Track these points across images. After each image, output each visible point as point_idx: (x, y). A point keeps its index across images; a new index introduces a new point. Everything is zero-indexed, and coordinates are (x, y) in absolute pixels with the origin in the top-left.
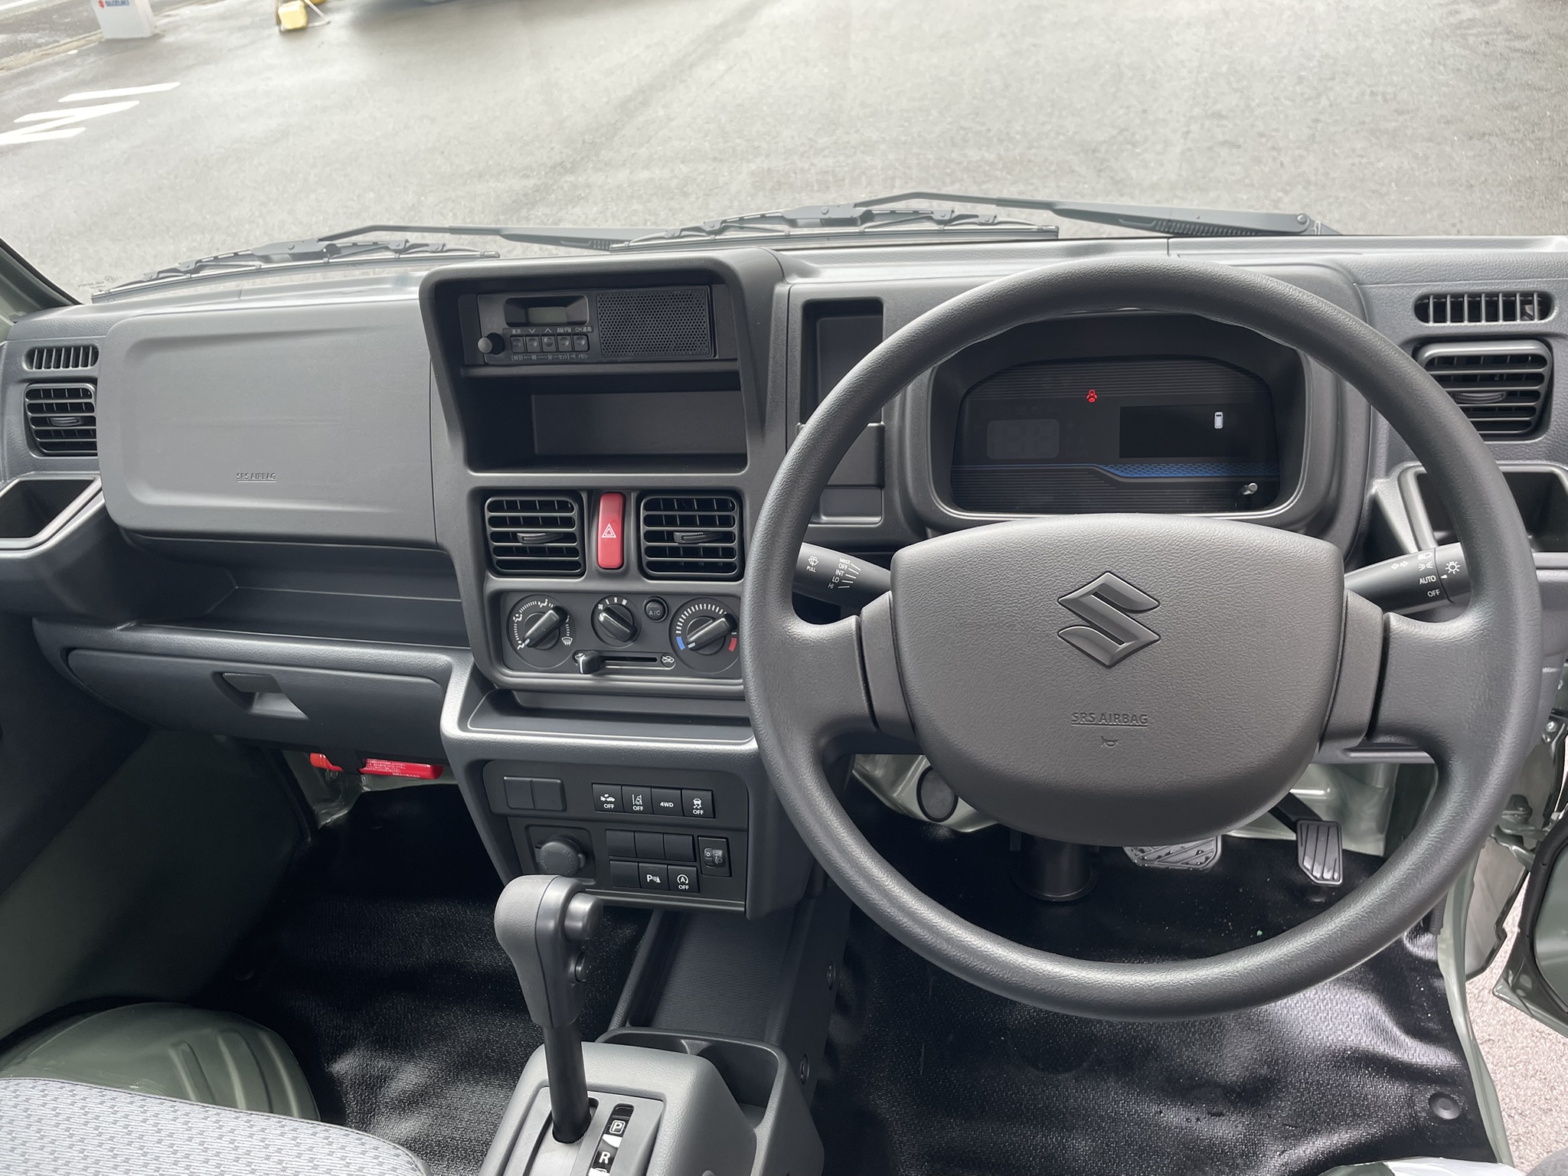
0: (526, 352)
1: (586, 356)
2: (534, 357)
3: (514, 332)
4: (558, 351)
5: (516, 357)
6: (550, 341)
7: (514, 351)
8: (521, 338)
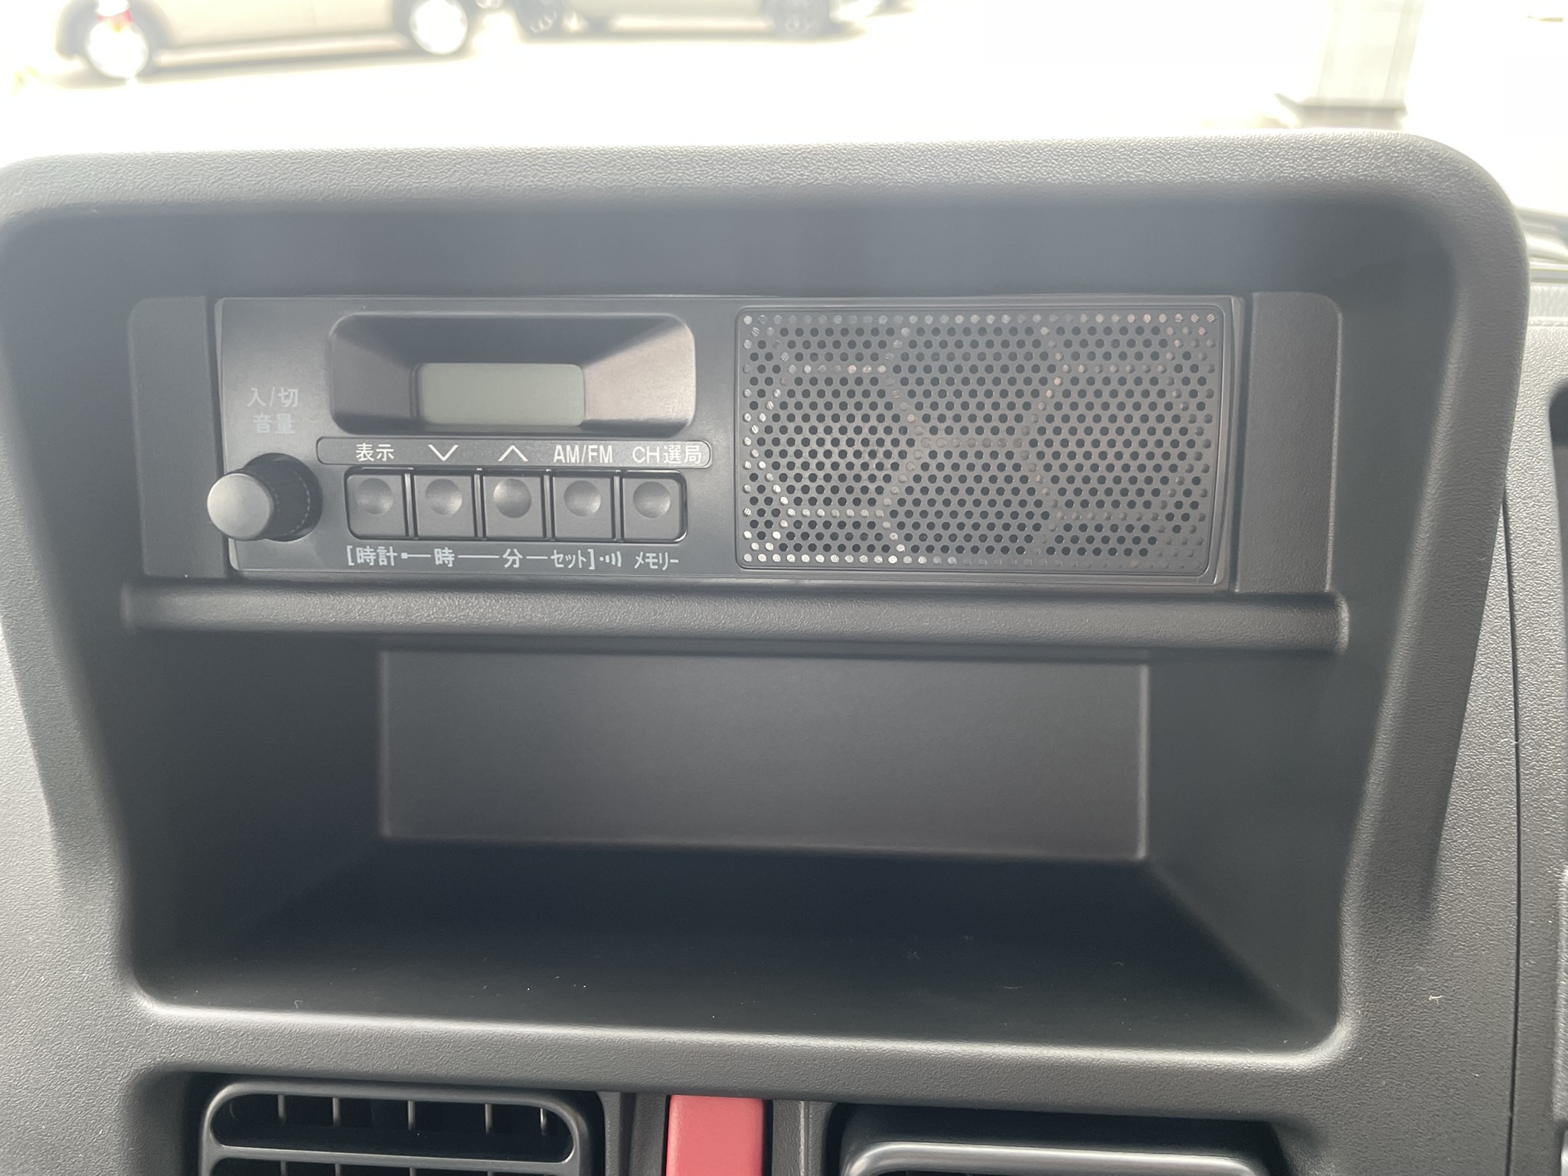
0: (411, 535)
1: (669, 561)
2: (444, 556)
3: (364, 452)
4: (549, 536)
5: (365, 555)
6: (518, 495)
7: (358, 532)
8: (393, 481)
